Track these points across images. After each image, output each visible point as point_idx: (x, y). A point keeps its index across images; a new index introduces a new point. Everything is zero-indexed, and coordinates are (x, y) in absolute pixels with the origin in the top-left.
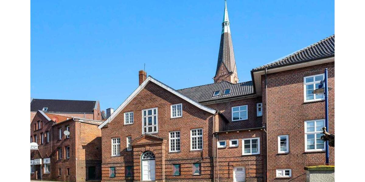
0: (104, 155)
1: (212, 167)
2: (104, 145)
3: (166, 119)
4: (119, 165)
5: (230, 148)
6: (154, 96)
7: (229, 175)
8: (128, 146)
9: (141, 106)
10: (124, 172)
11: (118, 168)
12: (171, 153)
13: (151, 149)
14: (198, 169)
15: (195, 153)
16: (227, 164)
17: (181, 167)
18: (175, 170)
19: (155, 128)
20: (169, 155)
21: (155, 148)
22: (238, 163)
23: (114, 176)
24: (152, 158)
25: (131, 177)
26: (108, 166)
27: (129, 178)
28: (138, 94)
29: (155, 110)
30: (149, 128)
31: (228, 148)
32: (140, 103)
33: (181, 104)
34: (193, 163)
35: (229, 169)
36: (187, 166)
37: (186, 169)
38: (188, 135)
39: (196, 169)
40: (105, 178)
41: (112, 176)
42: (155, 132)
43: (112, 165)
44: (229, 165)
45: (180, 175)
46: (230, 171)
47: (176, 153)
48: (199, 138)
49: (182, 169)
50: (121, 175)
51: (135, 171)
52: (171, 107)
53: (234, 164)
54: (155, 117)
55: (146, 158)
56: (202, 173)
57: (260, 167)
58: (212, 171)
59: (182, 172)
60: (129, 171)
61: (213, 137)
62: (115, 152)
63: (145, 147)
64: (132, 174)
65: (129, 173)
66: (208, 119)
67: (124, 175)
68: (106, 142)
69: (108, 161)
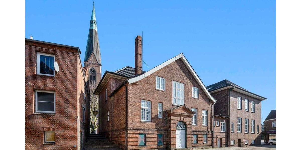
0: (131, 118)
1: (213, 138)
2: (131, 105)
3: (190, 96)
4: (150, 132)
7: (216, 144)
9: (171, 76)
10: (156, 140)
11: (149, 136)
13: (185, 120)
15: (204, 127)
18: (194, 139)
19: (182, 101)
21: (187, 119)
22: (219, 136)
23: (144, 145)
24: (182, 128)
26: (137, 133)
27: (161, 146)
29: (182, 86)
30: (177, 100)
31: (216, 126)
32: (171, 73)
33: (198, 89)
34: (204, 135)
36: (201, 136)
37: (200, 139)
38: (201, 113)
39: (205, 139)
40: (133, 147)
41: (141, 145)
43: (142, 132)
44: (216, 137)
45: (197, 143)
46: (217, 141)
47: (195, 125)
50: (152, 143)
52: (193, 88)
56: (208, 142)
59: (198, 141)
60: (160, 138)
61: (213, 118)
62: (143, 117)
63: (180, 117)
64: (162, 142)
65: (160, 142)
66: (211, 105)
67: (156, 143)
68: (135, 102)
69: (136, 126)
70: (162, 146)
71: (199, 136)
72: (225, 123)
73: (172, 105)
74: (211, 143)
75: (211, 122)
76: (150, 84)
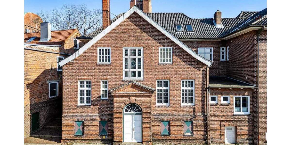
0: (66, 104)
1: (206, 126)
2: (66, 89)
3: (153, 64)
4: (89, 119)
5: (221, 105)
6: (139, 32)
7: (221, 136)
8: (102, 93)
9: (121, 42)
10: (97, 128)
11: (87, 123)
12: (159, 106)
13: (138, 101)
14: (190, 127)
15: (187, 109)
16: (218, 123)
17: (171, 125)
18: (164, 127)
19: (140, 72)
20: (156, 108)
21: (142, 100)
22: (230, 123)
23: (81, 134)
24: (136, 112)
25: (107, 135)
26: (72, 120)
27: (104, 137)
28: (118, 26)
29: (140, 51)
30: (132, 72)
31: (220, 105)
32: (121, 38)
33: (171, 48)
34: (184, 121)
35: (221, 129)
36: (177, 123)
37: (177, 128)
38: (178, 86)
39: (188, 128)
40: (68, 137)
41: (78, 134)
42: (140, 79)
43: (79, 118)
44: (220, 125)
45: (169, 134)
46: (222, 132)
47: (165, 106)
48: (189, 91)
49: (171, 128)
50: (92, 133)
51: (115, 130)
52: (160, 49)
53: (226, 123)
54: (140, 59)
55: (129, 112)
56: (195, 133)
57: (251, 128)
58: (206, 131)
59: (171, 131)
60: (104, 127)
61: (207, 91)
62: (82, 100)
63: (129, 98)
64: (107, 132)
65: (104, 131)
66: (201, 70)
67: (97, 133)
68: (70, 85)
69: (72, 112)
70: (106, 136)
71: (172, 124)
72: (249, 97)
73: (122, 81)
74: (204, 136)
75: (202, 98)
76: (89, 60)
